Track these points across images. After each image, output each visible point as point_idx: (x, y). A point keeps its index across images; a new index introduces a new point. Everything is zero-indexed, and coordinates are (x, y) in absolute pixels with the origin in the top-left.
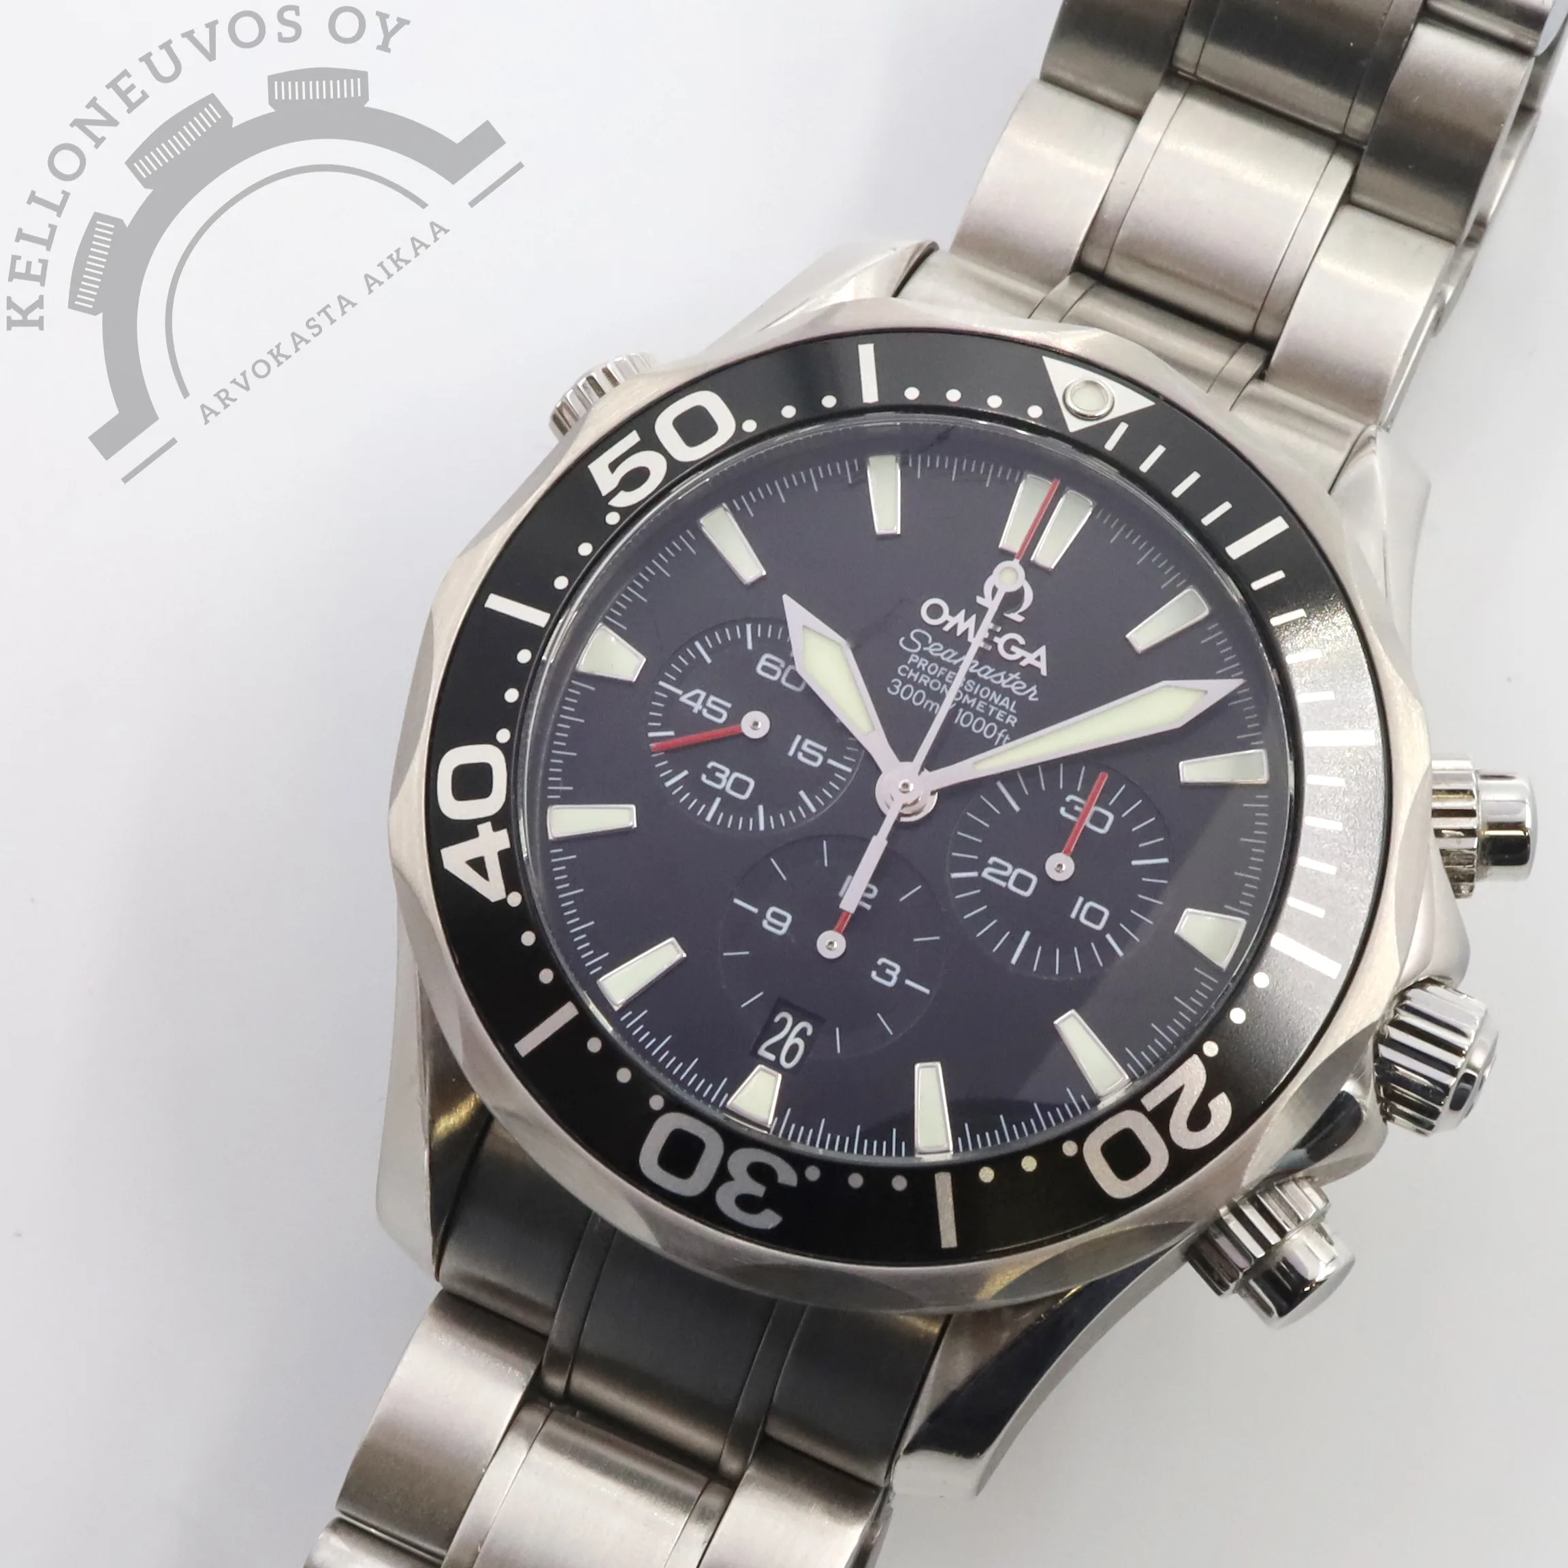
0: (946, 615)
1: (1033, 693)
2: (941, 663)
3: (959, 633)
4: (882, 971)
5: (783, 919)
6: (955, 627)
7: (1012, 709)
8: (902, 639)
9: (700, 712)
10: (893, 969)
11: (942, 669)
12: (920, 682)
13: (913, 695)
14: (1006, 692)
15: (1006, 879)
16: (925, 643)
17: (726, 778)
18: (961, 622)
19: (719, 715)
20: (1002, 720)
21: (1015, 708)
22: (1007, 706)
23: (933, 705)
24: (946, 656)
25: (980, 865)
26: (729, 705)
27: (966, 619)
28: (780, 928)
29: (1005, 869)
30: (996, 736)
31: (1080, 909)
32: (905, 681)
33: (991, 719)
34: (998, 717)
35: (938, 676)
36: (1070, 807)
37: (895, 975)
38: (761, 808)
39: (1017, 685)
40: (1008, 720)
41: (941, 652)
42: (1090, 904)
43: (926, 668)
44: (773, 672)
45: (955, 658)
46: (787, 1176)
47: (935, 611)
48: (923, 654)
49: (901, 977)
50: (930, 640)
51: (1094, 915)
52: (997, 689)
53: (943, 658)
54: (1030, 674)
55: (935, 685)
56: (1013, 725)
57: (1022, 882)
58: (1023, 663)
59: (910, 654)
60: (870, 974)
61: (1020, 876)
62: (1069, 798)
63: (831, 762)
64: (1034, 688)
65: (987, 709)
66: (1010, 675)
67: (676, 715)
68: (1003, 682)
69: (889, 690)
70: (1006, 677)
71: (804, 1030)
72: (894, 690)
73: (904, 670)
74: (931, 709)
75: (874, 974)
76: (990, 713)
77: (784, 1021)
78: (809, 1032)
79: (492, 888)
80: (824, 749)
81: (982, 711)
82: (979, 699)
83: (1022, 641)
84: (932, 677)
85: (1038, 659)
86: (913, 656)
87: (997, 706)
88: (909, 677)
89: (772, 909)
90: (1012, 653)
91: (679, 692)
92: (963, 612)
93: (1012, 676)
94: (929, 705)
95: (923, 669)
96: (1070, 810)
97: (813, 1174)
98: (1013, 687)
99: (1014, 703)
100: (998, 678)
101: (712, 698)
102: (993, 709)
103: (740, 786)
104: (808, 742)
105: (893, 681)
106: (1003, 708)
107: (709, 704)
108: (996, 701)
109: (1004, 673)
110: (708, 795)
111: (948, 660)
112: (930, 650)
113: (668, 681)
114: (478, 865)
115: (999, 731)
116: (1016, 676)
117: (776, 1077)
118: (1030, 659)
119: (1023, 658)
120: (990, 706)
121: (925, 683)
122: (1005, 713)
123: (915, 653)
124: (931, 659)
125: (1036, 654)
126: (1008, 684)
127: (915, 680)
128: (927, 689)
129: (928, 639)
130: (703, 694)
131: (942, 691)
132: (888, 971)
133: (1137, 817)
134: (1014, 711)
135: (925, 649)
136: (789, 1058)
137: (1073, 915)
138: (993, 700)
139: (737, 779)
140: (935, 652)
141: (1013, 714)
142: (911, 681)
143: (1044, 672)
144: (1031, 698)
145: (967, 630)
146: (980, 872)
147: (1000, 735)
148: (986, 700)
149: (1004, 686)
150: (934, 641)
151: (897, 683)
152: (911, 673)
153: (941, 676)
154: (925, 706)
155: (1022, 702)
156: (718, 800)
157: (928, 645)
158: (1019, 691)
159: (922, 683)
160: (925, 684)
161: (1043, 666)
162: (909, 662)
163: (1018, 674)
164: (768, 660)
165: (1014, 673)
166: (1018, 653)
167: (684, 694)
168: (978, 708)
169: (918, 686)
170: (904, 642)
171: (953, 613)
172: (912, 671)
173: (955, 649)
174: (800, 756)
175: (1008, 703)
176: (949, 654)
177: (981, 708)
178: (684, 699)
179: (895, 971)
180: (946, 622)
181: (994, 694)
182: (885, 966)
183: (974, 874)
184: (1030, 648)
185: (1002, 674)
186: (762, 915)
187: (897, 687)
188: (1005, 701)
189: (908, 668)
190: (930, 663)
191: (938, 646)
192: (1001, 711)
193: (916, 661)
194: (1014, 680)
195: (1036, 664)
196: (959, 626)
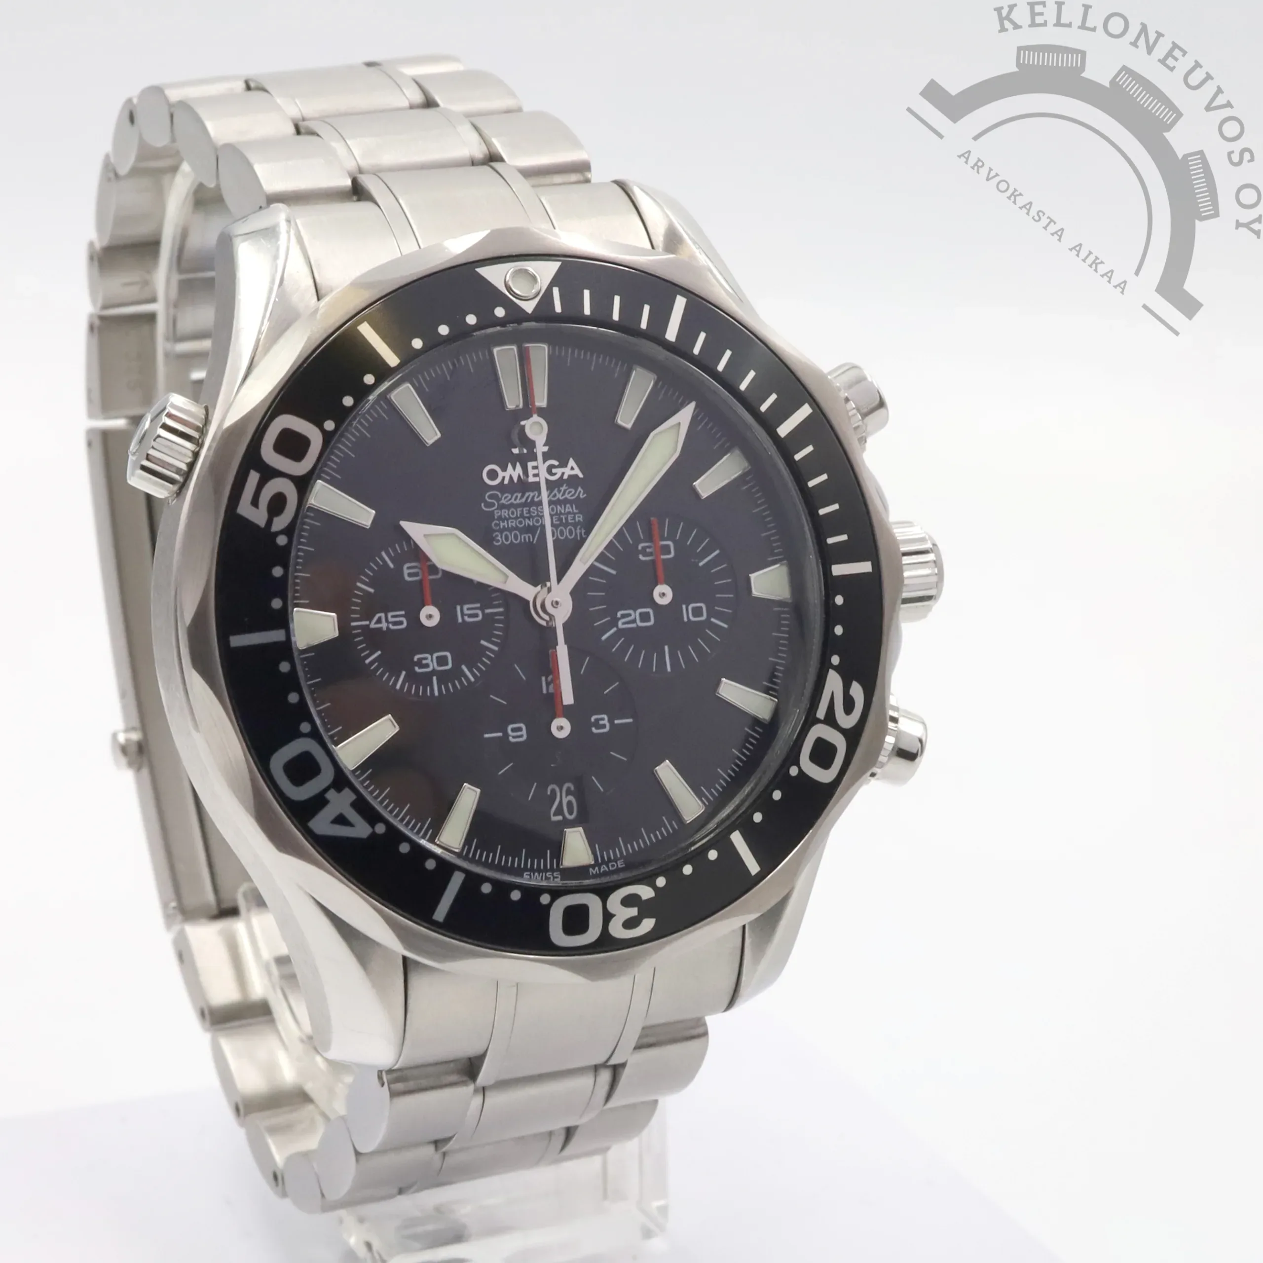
0: (501, 474)
1: (581, 493)
2: (516, 506)
3: (516, 480)
4: (597, 725)
5: (520, 730)
6: (511, 477)
7: (575, 511)
8: (483, 505)
9: (388, 628)
11: (518, 509)
12: (510, 526)
13: (511, 537)
14: (565, 502)
15: (634, 621)
17: (431, 661)
18: (514, 473)
19: (401, 623)
20: (573, 521)
21: (576, 509)
22: (571, 510)
23: (527, 536)
24: (515, 499)
25: (614, 622)
26: (403, 613)
27: (514, 468)
28: (521, 736)
29: (629, 615)
30: (576, 534)
31: (687, 612)
32: (501, 531)
33: (567, 524)
34: (570, 521)
35: (519, 515)
36: (644, 552)
37: (606, 722)
38: (463, 667)
39: (569, 493)
40: (577, 519)
41: (510, 499)
42: (690, 608)
43: (508, 514)
44: (416, 574)
45: (522, 497)
46: (646, 893)
47: (492, 474)
48: (502, 507)
49: (611, 721)
50: (500, 496)
51: (697, 612)
52: (558, 501)
53: (515, 502)
54: (573, 481)
55: (520, 523)
56: (581, 520)
57: (645, 617)
58: (565, 477)
59: (493, 511)
60: (591, 730)
61: (641, 614)
62: (640, 546)
63: (487, 611)
64: (580, 489)
65: (560, 520)
66: (561, 488)
67: (374, 638)
68: (559, 495)
69: (495, 542)
70: (559, 491)
71: (568, 789)
72: (498, 541)
73: (496, 525)
74: (527, 540)
75: (594, 730)
76: (564, 521)
77: (553, 791)
78: (572, 788)
79: (361, 830)
80: (478, 606)
81: (558, 523)
83: (556, 463)
84: (517, 518)
85: (572, 469)
86: (496, 511)
87: (565, 514)
88: (502, 527)
89: (510, 727)
90: (555, 474)
91: (367, 623)
92: (510, 466)
93: (562, 489)
94: (525, 538)
95: (507, 516)
96: (645, 554)
97: (661, 882)
98: (566, 496)
99: (574, 506)
100: (555, 496)
101: (390, 615)
102: (563, 517)
103: (442, 661)
104: (465, 607)
105: (494, 535)
106: (569, 513)
107: (390, 620)
108: (563, 511)
109: (556, 489)
110: (426, 678)
111: (518, 501)
112: (503, 501)
113: (356, 620)
114: (341, 820)
115: (576, 529)
116: (565, 488)
117: (579, 830)
118: (567, 472)
119: (563, 474)
120: (561, 516)
121: (514, 524)
122: (573, 515)
123: (495, 509)
124: (508, 507)
125: (569, 466)
126: (562, 496)
127: (506, 526)
128: (516, 528)
129: (497, 495)
130: (383, 615)
131: (527, 524)
132: (601, 722)
133: (686, 534)
134: (577, 511)
135: (500, 503)
137: (685, 620)
138: (560, 511)
139: (438, 658)
140: (507, 501)
141: (577, 513)
142: (504, 529)
143: (581, 475)
144: (581, 496)
145: (519, 476)
146: (617, 626)
147: (578, 531)
148: (556, 514)
149: (561, 498)
150: (502, 495)
151: (497, 536)
152: (502, 524)
153: (520, 515)
154: (523, 540)
155: (577, 502)
156: (435, 678)
157: (501, 499)
158: (572, 496)
159: (512, 525)
160: (514, 526)
161: (577, 471)
162: (496, 517)
163: (565, 485)
164: (408, 568)
165: (562, 486)
166: (559, 471)
167: (370, 622)
169: (510, 530)
170: (485, 506)
171: (504, 469)
172: (501, 522)
173: (523, 492)
174: (467, 619)
175: (570, 508)
176: (517, 497)
177: (556, 521)
178: (373, 625)
179: (605, 719)
180: (504, 478)
181: (559, 507)
182: (597, 721)
183: (615, 629)
184: (563, 464)
185: (556, 491)
186: (506, 735)
187: (499, 538)
188: (568, 508)
189: (497, 522)
190: (509, 511)
191: (507, 497)
192: (569, 516)
193: (499, 514)
194: (565, 491)
195: (573, 473)
196: (513, 476)
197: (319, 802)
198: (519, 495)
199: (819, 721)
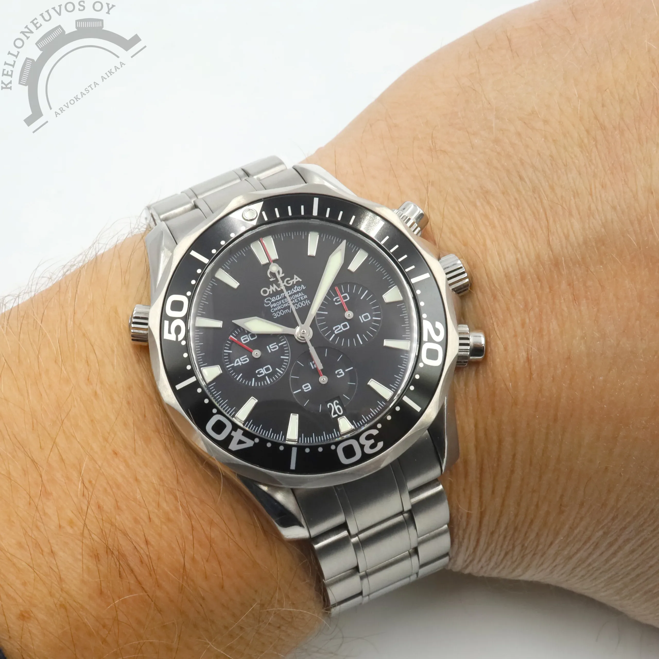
0: (268, 290)
1: (303, 287)
2: (278, 301)
3: (275, 291)
4: (338, 374)
5: (307, 386)
6: (273, 290)
7: (303, 295)
8: (265, 305)
9: (242, 364)
10: (340, 371)
11: (280, 302)
12: (278, 309)
13: (280, 313)
14: (298, 293)
15: (341, 329)
16: (271, 301)
17: (263, 371)
18: (273, 288)
19: (246, 360)
20: (303, 299)
21: (303, 294)
23: (286, 311)
24: (277, 298)
25: (333, 332)
26: (246, 356)
27: (273, 286)
28: (309, 388)
29: (338, 327)
30: (306, 303)
31: (362, 319)
32: (275, 312)
33: (301, 301)
35: (281, 304)
36: (336, 301)
37: (342, 372)
38: (277, 369)
40: (305, 298)
42: (363, 316)
43: (276, 305)
44: (247, 340)
46: (375, 432)
47: (265, 292)
48: (272, 303)
49: (344, 371)
50: (271, 299)
51: (366, 317)
52: (295, 294)
54: (298, 284)
55: (282, 306)
56: (307, 297)
57: (345, 326)
58: (295, 283)
59: (270, 306)
60: (337, 377)
61: (343, 326)
62: (334, 300)
63: (280, 344)
64: (302, 286)
65: (298, 300)
66: (294, 288)
67: (237, 370)
68: (295, 291)
69: (274, 317)
70: (294, 289)
71: (336, 403)
72: (275, 316)
73: (273, 310)
74: (287, 312)
75: (338, 376)
76: (300, 300)
77: (330, 406)
78: (338, 402)
79: (249, 443)
80: (275, 343)
81: (297, 301)
82: (294, 300)
83: (289, 279)
84: (280, 305)
85: (296, 279)
86: (271, 306)
87: (299, 297)
89: (303, 386)
90: (290, 283)
91: (233, 364)
92: (271, 286)
93: (295, 288)
94: (286, 312)
96: (337, 302)
97: (379, 426)
98: (298, 290)
99: (302, 293)
100: (293, 292)
101: (241, 358)
102: (299, 298)
103: (267, 369)
104: (270, 346)
105: (273, 315)
106: (301, 296)
107: (242, 360)
108: (298, 296)
109: (293, 289)
110: (263, 378)
111: (279, 299)
112: (273, 300)
113: (228, 365)
114: (240, 442)
115: (305, 302)
116: (296, 287)
117: (344, 417)
118: (295, 281)
119: (293, 282)
121: (280, 308)
122: (303, 297)
123: (271, 304)
126: (296, 290)
127: (277, 310)
128: (282, 309)
129: (270, 299)
130: (238, 360)
131: (285, 306)
132: (340, 373)
133: (351, 289)
134: (304, 294)
135: (272, 301)
136: (340, 412)
137: (362, 322)
138: (297, 297)
139: (265, 369)
141: (304, 295)
142: (276, 311)
143: (301, 280)
144: (304, 288)
145: (276, 289)
146: (335, 333)
147: (307, 302)
148: (296, 298)
149: (296, 292)
150: (272, 298)
151: (274, 314)
152: (275, 309)
154: (285, 313)
155: (303, 291)
156: (267, 377)
157: (271, 300)
158: (300, 289)
159: (279, 309)
161: (299, 279)
162: (272, 308)
163: (296, 286)
164: (243, 338)
165: (295, 287)
166: (291, 282)
167: (234, 364)
168: (296, 302)
169: (279, 310)
171: (269, 288)
173: (278, 295)
174: (272, 350)
176: (278, 297)
178: (235, 365)
179: (341, 371)
180: (270, 292)
182: (338, 372)
183: (334, 335)
184: (292, 278)
185: (293, 290)
186: (303, 390)
187: (275, 315)
188: (300, 294)
189: (273, 309)
190: (276, 303)
191: (274, 298)
192: (301, 297)
193: (273, 306)
194: (296, 288)
195: (297, 280)
196: (273, 289)
197: (229, 438)
198: (278, 296)
199: (426, 342)
